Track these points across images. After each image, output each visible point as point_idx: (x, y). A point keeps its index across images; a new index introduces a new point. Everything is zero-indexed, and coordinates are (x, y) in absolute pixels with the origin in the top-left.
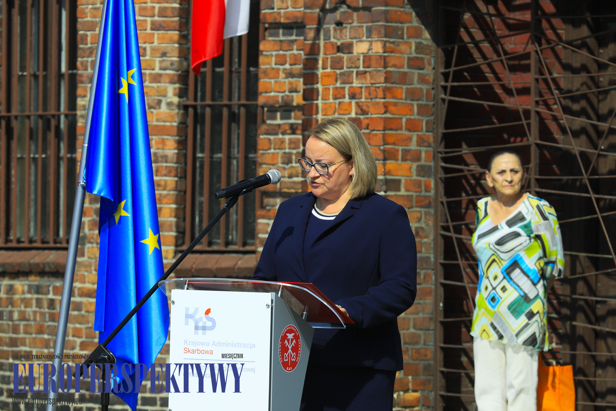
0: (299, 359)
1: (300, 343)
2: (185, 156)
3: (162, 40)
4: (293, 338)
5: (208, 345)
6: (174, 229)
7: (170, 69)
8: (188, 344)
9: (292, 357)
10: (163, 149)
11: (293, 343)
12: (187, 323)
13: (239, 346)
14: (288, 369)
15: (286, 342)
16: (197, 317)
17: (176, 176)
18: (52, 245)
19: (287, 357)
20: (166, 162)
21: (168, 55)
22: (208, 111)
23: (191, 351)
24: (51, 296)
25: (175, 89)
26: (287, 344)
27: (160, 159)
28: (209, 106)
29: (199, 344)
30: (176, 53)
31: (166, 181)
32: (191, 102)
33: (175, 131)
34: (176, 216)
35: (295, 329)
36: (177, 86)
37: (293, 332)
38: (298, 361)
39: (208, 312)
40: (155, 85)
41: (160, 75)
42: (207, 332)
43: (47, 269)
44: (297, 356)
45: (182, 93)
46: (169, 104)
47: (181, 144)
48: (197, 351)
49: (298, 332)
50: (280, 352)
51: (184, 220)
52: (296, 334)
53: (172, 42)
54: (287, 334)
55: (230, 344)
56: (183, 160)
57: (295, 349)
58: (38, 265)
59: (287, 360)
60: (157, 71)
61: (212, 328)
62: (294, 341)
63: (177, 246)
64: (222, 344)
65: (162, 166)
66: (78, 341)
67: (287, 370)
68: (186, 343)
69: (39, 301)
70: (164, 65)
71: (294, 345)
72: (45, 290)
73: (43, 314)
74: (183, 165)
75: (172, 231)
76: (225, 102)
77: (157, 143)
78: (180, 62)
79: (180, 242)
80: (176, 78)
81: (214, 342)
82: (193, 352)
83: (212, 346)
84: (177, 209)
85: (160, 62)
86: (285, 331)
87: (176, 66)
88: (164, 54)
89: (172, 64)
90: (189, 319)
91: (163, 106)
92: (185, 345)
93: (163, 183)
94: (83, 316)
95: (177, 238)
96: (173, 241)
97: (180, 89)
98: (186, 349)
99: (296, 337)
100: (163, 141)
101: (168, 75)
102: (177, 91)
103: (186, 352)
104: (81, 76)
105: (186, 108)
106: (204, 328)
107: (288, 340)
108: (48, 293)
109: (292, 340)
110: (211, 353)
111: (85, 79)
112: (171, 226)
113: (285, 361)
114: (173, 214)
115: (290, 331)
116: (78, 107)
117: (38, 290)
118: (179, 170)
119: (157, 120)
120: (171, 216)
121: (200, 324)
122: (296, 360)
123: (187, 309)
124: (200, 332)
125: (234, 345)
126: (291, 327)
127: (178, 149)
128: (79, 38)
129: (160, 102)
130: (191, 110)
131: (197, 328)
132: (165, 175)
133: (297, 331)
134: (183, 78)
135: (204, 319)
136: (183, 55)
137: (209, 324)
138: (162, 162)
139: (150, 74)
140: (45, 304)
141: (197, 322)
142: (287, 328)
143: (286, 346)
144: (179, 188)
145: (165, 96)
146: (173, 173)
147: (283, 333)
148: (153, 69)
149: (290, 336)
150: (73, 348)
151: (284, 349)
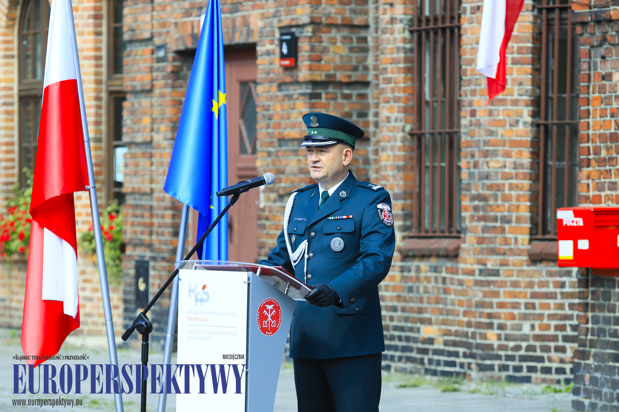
0: (279, 326)
1: (281, 312)
2: (538, 164)
3: (519, 72)
4: (273, 308)
5: (204, 314)
6: (529, 221)
7: (525, 95)
8: (191, 313)
9: (272, 324)
10: (520, 158)
11: (273, 313)
12: (190, 297)
13: (226, 315)
14: (268, 333)
15: (264, 312)
16: (197, 291)
17: (530, 179)
18: (447, 234)
19: (266, 324)
20: (523, 168)
21: (524, 84)
22: (555, 128)
23: (192, 319)
24: (444, 274)
25: (529, 111)
26: (266, 313)
27: (518, 166)
28: (556, 124)
29: (198, 313)
30: (529, 83)
31: (522, 184)
32: (542, 121)
33: (529, 144)
34: (531, 211)
35: (275, 301)
36: (531, 108)
37: (272, 303)
38: (279, 327)
39: (204, 287)
40: (514, 108)
41: (518, 100)
42: (204, 303)
43: (441, 253)
44: (277, 324)
45: (535, 115)
46: (525, 123)
47: (535, 155)
48: (196, 318)
49: (278, 304)
50: (258, 319)
51: (538, 214)
52: (276, 305)
53: (526, 73)
54: (265, 305)
55: (219, 313)
56: (536, 167)
57: (276, 317)
58: (434, 250)
59: (266, 327)
60: (516, 97)
61: (207, 300)
62: (274, 311)
63: (531, 234)
64: (214, 313)
65: (519, 173)
66: (462, 310)
67: (267, 335)
68: (189, 313)
69: (436, 278)
70: (521, 92)
71: (274, 314)
72: (439, 270)
73: (438, 289)
74: (537, 171)
75: (526, 223)
76: (567, 121)
77: (516, 154)
78: (533, 90)
79: (534, 232)
80: (529, 103)
81: (208, 311)
82: (194, 320)
83: (207, 314)
84: (531, 207)
85: (518, 90)
86: (264, 303)
87: (529, 93)
88: (521, 84)
89: (527, 91)
90: (191, 293)
91: (521, 125)
92: (188, 313)
93: (520, 186)
94: (464, 290)
95: (531, 229)
96: (528, 231)
97: (533, 111)
98: (189, 317)
99: (277, 308)
100: (520, 153)
101: (524, 100)
102: (531, 113)
103: (189, 319)
104: (463, 101)
105: (538, 126)
106: (202, 300)
107: (267, 311)
108: (441, 272)
109: (272, 310)
110: (206, 320)
111: (466, 104)
112: (526, 219)
113: (264, 327)
114: (528, 210)
115: (270, 303)
116: (462, 126)
117: (435, 269)
118: (533, 175)
119: (517, 136)
120: (526, 211)
121: (199, 297)
122: (276, 326)
123: (190, 285)
124: (199, 303)
125: (222, 314)
126: (270, 300)
127: (532, 158)
128: (462, 71)
129: (517, 122)
130: (542, 128)
131: (196, 300)
132: (522, 179)
133: (277, 302)
134: (536, 102)
135: (202, 293)
136: (535, 83)
137: (205, 297)
138: (519, 168)
139: (511, 100)
140: (440, 280)
141: (196, 296)
142: (265, 300)
143: (265, 315)
144: (533, 189)
145: (521, 116)
146: (528, 177)
147: (261, 304)
148: (513, 95)
149: (269, 307)
150: (458, 315)
151: (263, 317)
